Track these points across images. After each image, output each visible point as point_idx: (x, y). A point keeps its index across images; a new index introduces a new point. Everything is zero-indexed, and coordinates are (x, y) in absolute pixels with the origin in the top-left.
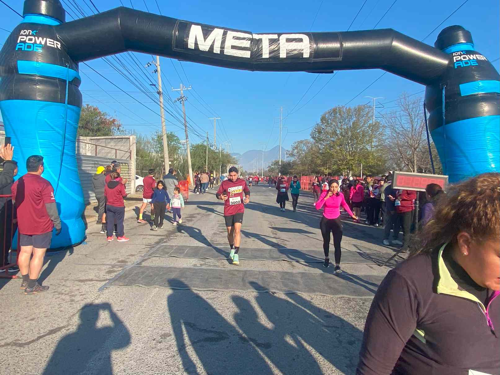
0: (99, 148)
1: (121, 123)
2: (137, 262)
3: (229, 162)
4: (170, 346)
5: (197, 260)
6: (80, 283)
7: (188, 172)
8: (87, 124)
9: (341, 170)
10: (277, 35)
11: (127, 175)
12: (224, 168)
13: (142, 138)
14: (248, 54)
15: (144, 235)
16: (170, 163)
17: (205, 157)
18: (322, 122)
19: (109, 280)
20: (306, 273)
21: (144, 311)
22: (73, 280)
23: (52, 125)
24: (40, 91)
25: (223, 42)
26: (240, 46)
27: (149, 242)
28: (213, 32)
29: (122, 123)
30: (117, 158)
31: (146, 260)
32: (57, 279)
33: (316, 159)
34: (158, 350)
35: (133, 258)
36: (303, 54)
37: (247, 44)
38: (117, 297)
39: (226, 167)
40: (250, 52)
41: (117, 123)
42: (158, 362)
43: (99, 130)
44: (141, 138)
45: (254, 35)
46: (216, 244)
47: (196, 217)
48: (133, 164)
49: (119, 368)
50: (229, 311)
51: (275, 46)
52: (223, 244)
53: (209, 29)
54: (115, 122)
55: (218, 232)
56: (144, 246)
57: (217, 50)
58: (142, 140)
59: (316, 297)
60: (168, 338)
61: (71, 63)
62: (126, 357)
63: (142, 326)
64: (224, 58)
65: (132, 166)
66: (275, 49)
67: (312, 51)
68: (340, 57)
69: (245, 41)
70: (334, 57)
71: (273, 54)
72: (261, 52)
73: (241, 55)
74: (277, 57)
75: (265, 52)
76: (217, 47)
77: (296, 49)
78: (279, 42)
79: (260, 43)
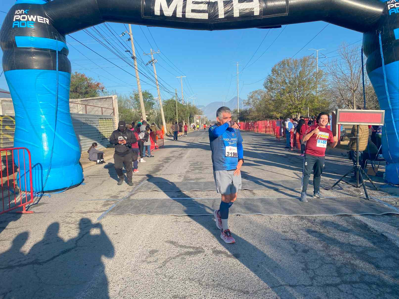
0: (88, 107)
2: (126, 196)
3: (195, 113)
4: (157, 260)
5: (174, 192)
6: (82, 214)
7: (162, 123)
8: (76, 89)
9: (291, 113)
11: (112, 128)
12: (192, 118)
14: (206, 16)
16: (147, 116)
17: (175, 110)
18: (273, 74)
19: (105, 211)
20: (265, 199)
21: (134, 234)
22: (77, 213)
23: (49, 89)
24: (37, 61)
25: (184, 7)
26: (198, 9)
27: (135, 180)
29: (105, 86)
30: (104, 114)
31: (133, 194)
32: (65, 212)
33: (269, 106)
34: (148, 263)
35: (122, 194)
36: (253, 12)
37: (204, 7)
38: (112, 224)
39: (193, 117)
40: (208, 14)
41: (101, 86)
42: (149, 271)
43: (86, 93)
44: (121, 97)
46: (189, 179)
48: (117, 118)
49: (118, 277)
50: (203, 231)
51: (229, 7)
52: (195, 179)
54: (99, 85)
55: (190, 170)
57: (179, 15)
59: (274, 217)
60: (156, 254)
61: (59, 36)
62: (124, 269)
63: (134, 245)
64: (185, 21)
65: (116, 121)
66: (229, 10)
67: (262, 9)
68: (287, 13)
69: (203, 4)
70: (281, 13)
71: (228, 14)
72: (217, 13)
73: (200, 17)
74: (231, 16)
75: (221, 13)
76: (179, 12)
77: (248, 8)
78: (232, 3)
79: (216, 5)
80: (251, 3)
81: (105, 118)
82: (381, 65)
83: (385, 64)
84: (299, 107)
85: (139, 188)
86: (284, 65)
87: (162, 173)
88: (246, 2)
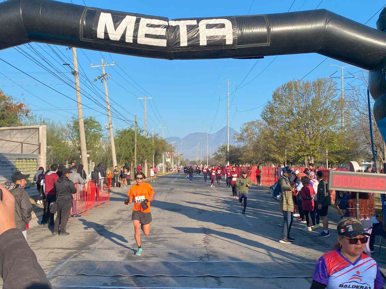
1: (29, 109)
5: (109, 278)
10: (196, 20)
12: (158, 157)
13: (56, 124)
14: (164, 43)
15: (52, 248)
16: (88, 156)
17: (133, 145)
18: (275, 100)
25: (136, 30)
26: (154, 34)
27: (56, 256)
28: (124, 19)
30: (24, 153)
36: (225, 40)
37: (162, 32)
40: (166, 40)
41: (25, 108)
43: (3, 117)
45: (169, 21)
47: (117, 224)
48: (43, 158)
51: (194, 33)
52: (143, 257)
53: (120, 17)
54: (23, 107)
56: (49, 263)
57: (129, 39)
58: (56, 127)
64: (138, 47)
65: (42, 162)
66: (193, 37)
67: (236, 37)
68: (268, 42)
69: (160, 28)
70: (261, 43)
71: (193, 41)
72: (179, 40)
73: (156, 43)
74: (196, 44)
75: (183, 39)
76: (129, 36)
77: (218, 36)
78: (198, 28)
79: (177, 30)
80: (223, 29)
81: (26, 159)
84: (311, 148)
85: (60, 268)
86: (290, 90)
87: (97, 246)
88: (215, 28)
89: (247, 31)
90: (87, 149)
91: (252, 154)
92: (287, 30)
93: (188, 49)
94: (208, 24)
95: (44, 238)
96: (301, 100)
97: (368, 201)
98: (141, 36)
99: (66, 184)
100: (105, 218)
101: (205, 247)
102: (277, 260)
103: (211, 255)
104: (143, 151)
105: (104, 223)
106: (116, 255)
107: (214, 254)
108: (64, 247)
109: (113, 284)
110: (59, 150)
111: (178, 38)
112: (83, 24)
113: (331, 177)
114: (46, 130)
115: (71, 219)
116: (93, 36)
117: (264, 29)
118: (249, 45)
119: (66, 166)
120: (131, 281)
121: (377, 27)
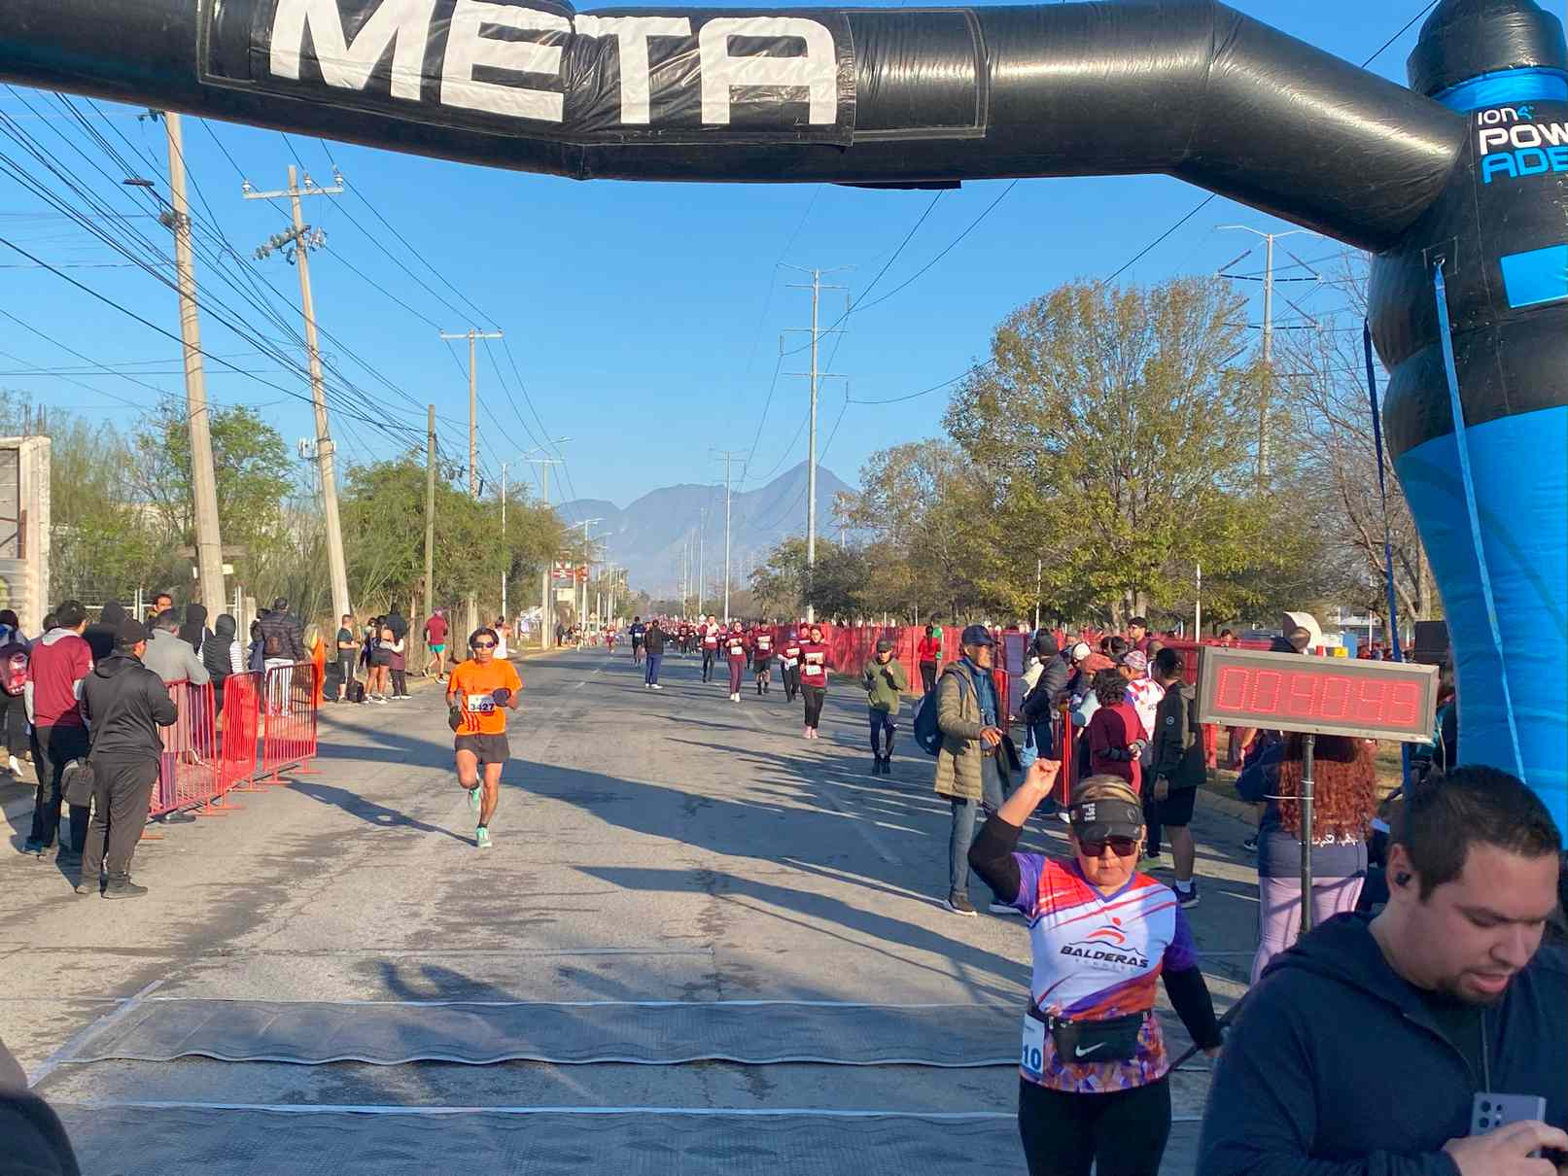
3: (548, 550)
5: (310, 1071)
10: (687, 19)
12: (525, 581)
13: (91, 435)
14: (551, 108)
15: (69, 950)
16: (229, 569)
17: (418, 531)
25: (436, 48)
26: (513, 67)
27: (91, 982)
36: (806, 107)
37: (545, 60)
40: (561, 96)
44: (82, 439)
45: (578, 18)
47: (346, 851)
51: (679, 73)
57: (406, 85)
58: (91, 446)
64: (440, 119)
65: (31, 590)
66: (676, 87)
67: (852, 98)
68: (980, 125)
69: (537, 45)
70: (950, 125)
71: (673, 105)
72: (613, 96)
73: (519, 106)
74: (687, 118)
75: (632, 96)
76: (407, 71)
77: (777, 87)
78: (694, 53)
79: (609, 58)
80: (797, 61)
82: (1448, 428)
83: (1467, 424)
84: (1139, 559)
85: (106, 1032)
86: (1064, 321)
87: (264, 940)
88: (767, 55)
89: (896, 73)
90: (223, 540)
91: (905, 579)
92: (1056, 76)
93: (655, 137)
94: (737, 38)
95: (39, 907)
96: (1106, 365)
97: (1353, 769)
98: (457, 73)
99: (133, 684)
100: (296, 831)
101: (707, 946)
102: (988, 995)
103: (730, 978)
104: (459, 557)
105: (294, 849)
106: (344, 979)
107: (742, 974)
108: (123, 944)
109: (326, 1096)
110: (102, 543)
111: (611, 90)
112: (210, 14)
113: (1208, 672)
114: (48, 459)
115: (153, 830)
116: (253, 63)
117: (964, 67)
118: (901, 131)
119: (135, 609)
120: (403, 1084)
121: (1410, 78)
